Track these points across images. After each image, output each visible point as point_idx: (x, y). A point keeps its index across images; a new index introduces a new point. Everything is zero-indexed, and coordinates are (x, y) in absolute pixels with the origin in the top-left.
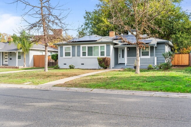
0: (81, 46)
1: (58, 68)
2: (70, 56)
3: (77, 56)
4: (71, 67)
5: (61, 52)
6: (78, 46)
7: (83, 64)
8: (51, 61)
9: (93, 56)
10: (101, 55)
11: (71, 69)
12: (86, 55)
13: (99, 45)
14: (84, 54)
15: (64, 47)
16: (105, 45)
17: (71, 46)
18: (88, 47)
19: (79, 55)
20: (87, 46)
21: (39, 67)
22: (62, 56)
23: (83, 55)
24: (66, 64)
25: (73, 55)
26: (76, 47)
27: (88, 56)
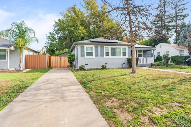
2: (92, 56)
3: (101, 56)
5: (81, 52)
6: (101, 47)
11: (104, 69)
12: (109, 56)
13: (122, 47)
14: (107, 54)
15: (85, 46)
16: (127, 47)
17: (93, 47)
19: (102, 55)
20: (110, 47)
22: (82, 55)
23: (106, 56)
24: (87, 64)
25: (97, 55)
26: (99, 48)
27: (111, 56)
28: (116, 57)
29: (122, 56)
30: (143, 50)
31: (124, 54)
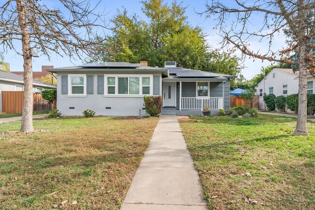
0: (106, 76)
1: (56, 116)
2: (83, 93)
3: (98, 94)
4: (88, 115)
5: (62, 86)
6: (98, 76)
7: (110, 108)
8: (41, 103)
9: (129, 94)
10: (144, 93)
11: (87, 117)
12: (114, 93)
13: (141, 76)
14: (111, 90)
15: (70, 76)
16: (151, 76)
17: (85, 76)
18: (120, 79)
19: (100, 92)
20: (117, 76)
21: (15, 112)
22: (65, 92)
23: (109, 93)
24: (73, 108)
25: (90, 92)
26: (96, 78)
27: (119, 93)
28: (128, 95)
29: (141, 94)
30: (209, 82)
31: (146, 90)
